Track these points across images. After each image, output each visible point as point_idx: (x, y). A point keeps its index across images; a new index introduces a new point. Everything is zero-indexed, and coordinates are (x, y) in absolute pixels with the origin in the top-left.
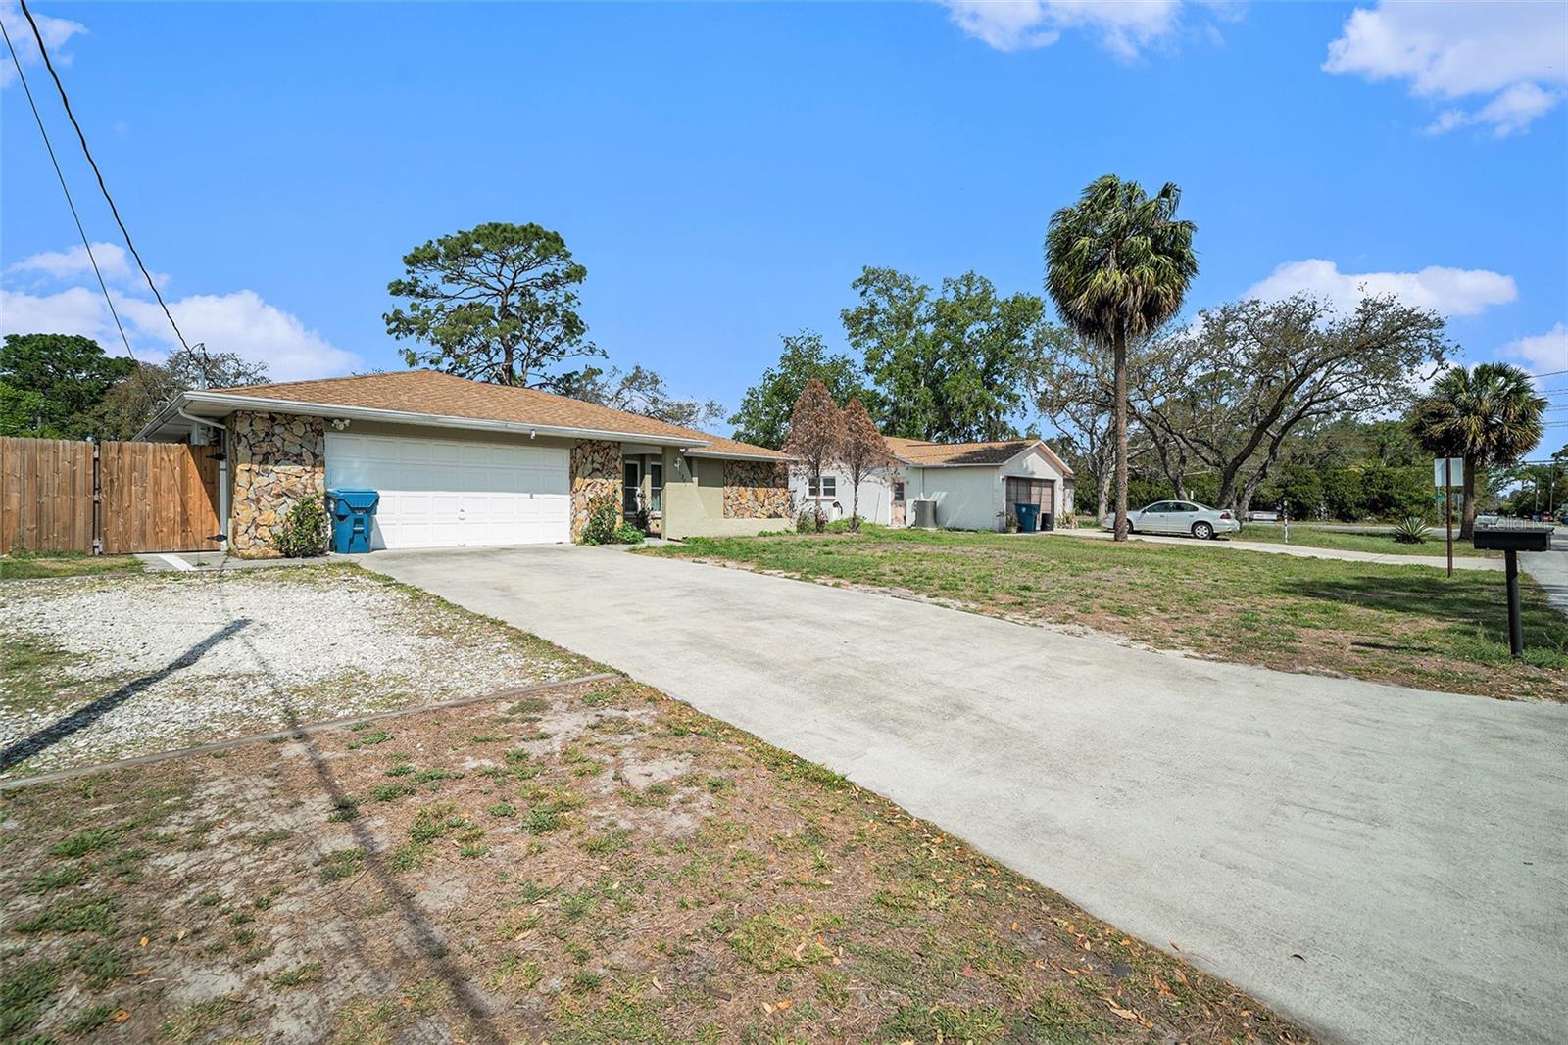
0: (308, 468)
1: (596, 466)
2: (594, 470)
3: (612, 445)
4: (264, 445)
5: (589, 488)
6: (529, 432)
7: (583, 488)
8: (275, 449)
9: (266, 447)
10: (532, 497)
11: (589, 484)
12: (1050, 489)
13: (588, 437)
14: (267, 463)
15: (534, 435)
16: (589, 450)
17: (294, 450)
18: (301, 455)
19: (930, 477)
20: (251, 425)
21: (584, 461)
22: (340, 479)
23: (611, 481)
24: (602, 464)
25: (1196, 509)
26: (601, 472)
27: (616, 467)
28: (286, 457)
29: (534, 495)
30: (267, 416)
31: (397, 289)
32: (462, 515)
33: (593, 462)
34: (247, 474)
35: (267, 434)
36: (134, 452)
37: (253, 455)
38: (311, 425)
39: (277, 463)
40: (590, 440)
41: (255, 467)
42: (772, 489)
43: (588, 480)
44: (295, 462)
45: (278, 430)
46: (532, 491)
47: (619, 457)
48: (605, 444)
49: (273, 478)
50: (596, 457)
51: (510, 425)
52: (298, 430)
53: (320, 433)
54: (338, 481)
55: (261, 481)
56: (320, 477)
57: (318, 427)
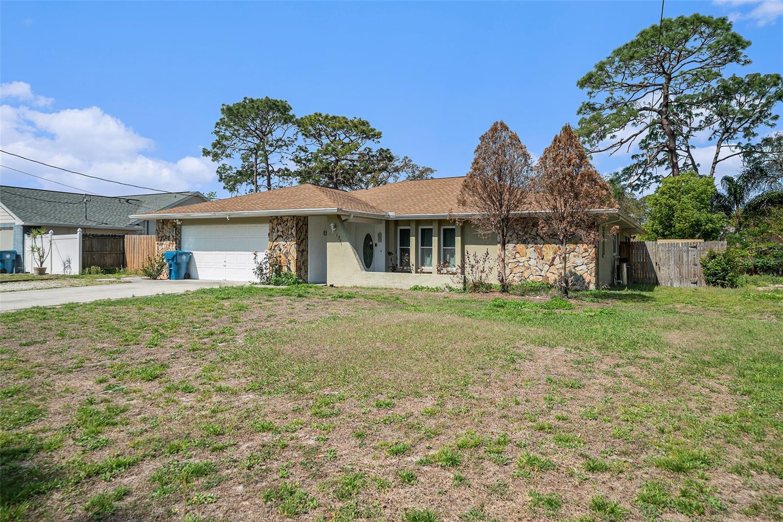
1: (280, 233)
2: (278, 236)
3: (289, 218)
4: (161, 233)
6: (225, 217)
8: (164, 234)
11: (276, 246)
13: (276, 215)
15: (229, 218)
16: (276, 223)
17: (168, 234)
18: (170, 237)
20: (159, 226)
21: (273, 230)
23: (288, 243)
24: (284, 232)
26: (282, 237)
27: (292, 233)
28: (166, 238)
30: (162, 221)
32: (224, 264)
33: (278, 231)
38: (172, 223)
40: (277, 217)
43: (275, 243)
47: (293, 226)
48: (285, 219)
49: (163, 246)
50: (280, 227)
51: (217, 214)
52: (169, 226)
53: (174, 226)
54: (185, 247)
55: (160, 248)
56: (174, 246)
57: (174, 224)
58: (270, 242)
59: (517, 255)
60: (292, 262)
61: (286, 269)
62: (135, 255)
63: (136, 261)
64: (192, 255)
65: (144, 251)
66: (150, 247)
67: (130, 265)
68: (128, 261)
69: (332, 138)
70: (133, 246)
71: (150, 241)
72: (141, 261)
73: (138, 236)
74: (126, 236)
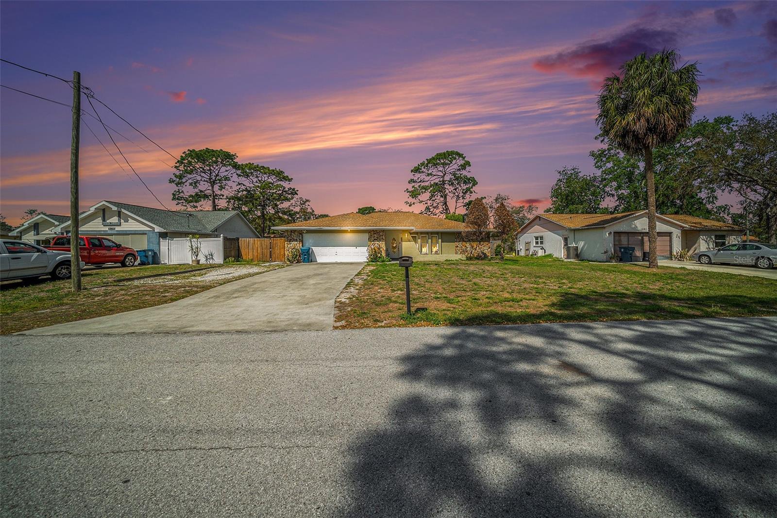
0: (298, 242)
2: (374, 239)
3: (381, 231)
5: (373, 245)
8: (292, 238)
9: (290, 238)
12: (669, 237)
14: (290, 242)
15: (349, 230)
16: (373, 233)
17: (295, 238)
18: (297, 239)
19: (578, 235)
20: (287, 233)
21: (371, 236)
22: (307, 244)
23: (381, 243)
24: (377, 237)
25: (760, 248)
26: (377, 240)
27: (383, 238)
28: (294, 240)
29: (357, 247)
30: (290, 231)
31: (412, 181)
32: (336, 253)
33: (374, 237)
35: (290, 235)
36: (277, 240)
37: (288, 240)
38: (299, 232)
39: (292, 241)
40: (373, 230)
41: (288, 243)
43: (372, 243)
44: (296, 241)
45: (292, 234)
47: (384, 235)
48: (379, 231)
49: (292, 245)
50: (375, 235)
51: (342, 228)
52: (296, 234)
53: (301, 234)
54: (307, 246)
55: (289, 246)
56: (301, 245)
57: (301, 233)
58: (369, 242)
59: (463, 247)
60: (383, 251)
61: (379, 255)
62: (250, 251)
63: (250, 254)
64: (312, 249)
65: (257, 248)
66: (263, 245)
67: (245, 256)
68: (243, 254)
69: (260, 179)
70: (247, 245)
71: (263, 242)
72: (256, 254)
73: (252, 239)
74: (240, 239)
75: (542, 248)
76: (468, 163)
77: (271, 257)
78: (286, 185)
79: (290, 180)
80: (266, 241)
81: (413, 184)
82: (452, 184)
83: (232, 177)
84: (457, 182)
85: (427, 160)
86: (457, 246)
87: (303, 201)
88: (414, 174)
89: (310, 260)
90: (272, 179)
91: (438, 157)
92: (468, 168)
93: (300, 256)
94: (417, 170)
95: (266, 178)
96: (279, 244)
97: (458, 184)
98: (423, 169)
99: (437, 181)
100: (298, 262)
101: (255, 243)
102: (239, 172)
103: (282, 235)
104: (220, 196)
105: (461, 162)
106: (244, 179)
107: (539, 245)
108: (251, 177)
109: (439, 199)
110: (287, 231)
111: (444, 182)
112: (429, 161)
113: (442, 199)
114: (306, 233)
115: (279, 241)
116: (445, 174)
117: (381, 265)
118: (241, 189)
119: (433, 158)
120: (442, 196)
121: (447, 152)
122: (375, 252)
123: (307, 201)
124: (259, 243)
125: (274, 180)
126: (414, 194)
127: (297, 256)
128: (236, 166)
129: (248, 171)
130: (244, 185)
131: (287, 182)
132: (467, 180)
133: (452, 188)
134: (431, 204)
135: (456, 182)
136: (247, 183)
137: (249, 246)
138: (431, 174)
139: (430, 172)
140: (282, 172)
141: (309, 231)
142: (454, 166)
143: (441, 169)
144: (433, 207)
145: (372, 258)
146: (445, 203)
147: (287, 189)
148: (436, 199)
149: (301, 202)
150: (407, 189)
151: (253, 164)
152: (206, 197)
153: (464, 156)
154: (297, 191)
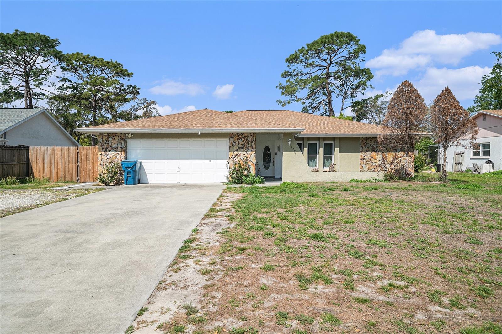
0: (119, 153)
1: (240, 146)
2: (239, 148)
3: (249, 135)
4: (105, 145)
5: (237, 157)
6: (197, 132)
7: (233, 157)
8: (109, 146)
9: (106, 146)
10: (210, 162)
11: (237, 155)
13: (237, 132)
14: (107, 152)
15: (199, 133)
16: (237, 138)
17: (115, 146)
18: (117, 148)
20: (102, 138)
21: (234, 143)
23: (249, 153)
24: (244, 145)
26: (243, 148)
27: (252, 146)
28: (113, 149)
29: (212, 161)
30: (107, 135)
31: (286, 74)
32: (179, 170)
33: (239, 144)
34: (101, 156)
35: (107, 141)
36: (86, 149)
37: (103, 149)
38: (120, 136)
39: (110, 151)
40: (237, 134)
41: (103, 153)
42: (399, 153)
43: (236, 153)
44: (115, 151)
45: (110, 139)
46: (210, 159)
47: (253, 141)
48: (246, 135)
49: (108, 157)
50: (240, 141)
51: (187, 130)
52: (116, 139)
53: (123, 139)
54: (132, 157)
55: (105, 158)
56: (123, 156)
57: (123, 137)
58: (230, 152)
59: (372, 159)
60: (252, 167)
61: (246, 172)
62: (46, 165)
63: (46, 170)
64: (141, 163)
65: (58, 161)
66: (67, 157)
67: (38, 174)
68: (34, 170)
69: (91, 73)
70: (42, 156)
71: (67, 152)
72: (54, 170)
73: (49, 147)
74: (31, 148)
75: (489, 162)
76: (362, 49)
77: (78, 175)
78: (125, 82)
79: (129, 75)
80: (71, 152)
81: (288, 78)
82: (339, 77)
83: (54, 71)
84: (345, 75)
85: (308, 45)
86: (363, 159)
87: (147, 103)
88: (289, 64)
89: (137, 180)
90: (107, 74)
91: (323, 40)
92: (361, 56)
93: (121, 174)
94: (293, 59)
95: (99, 73)
96: (91, 155)
97: (347, 77)
98: (301, 58)
99: (319, 73)
100: (118, 183)
101: (53, 154)
102: (64, 65)
103: (93, 140)
104: (40, 95)
105: (352, 47)
106: (70, 74)
107: (481, 156)
108: (80, 72)
109: (321, 97)
110: (101, 134)
111: (328, 75)
112: (310, 47)
113: (325, 97)
114: (132, 138)
115: (90, 151)
116: (331, 63)
117: (251, 191)
118: (65, 86)
119: (316, 43)
120: (324, 94)
121: (335, 33)
122: (240, 167)
123: (153, 103)
124: (60, 153)
125: (109, 75)
126: (289, 91)
127: (115, 173)
128: (59, 56)
129: (75, 63)
130: (69, 81)
131: (126, 78)
132: (359, 73)
133: (338, 83)
134: (310, 104)
135: (343, 75)
136: (74, 78)
137: (44, 158)
138: (311, 65)
139: (310, 61)
140: (119, 64)
141: (136, 136)
142: (343, 53)
143: (325, 57)
144: (313, 108)
145: (234, 178)
146: (330, 103)
147: (125, 87)
148: (316, 98)
149: (145, 104)
150: (280, 84)
151: (82, 54)
152: (19, 95)
153: (357, 39)
154: (139, 89)
